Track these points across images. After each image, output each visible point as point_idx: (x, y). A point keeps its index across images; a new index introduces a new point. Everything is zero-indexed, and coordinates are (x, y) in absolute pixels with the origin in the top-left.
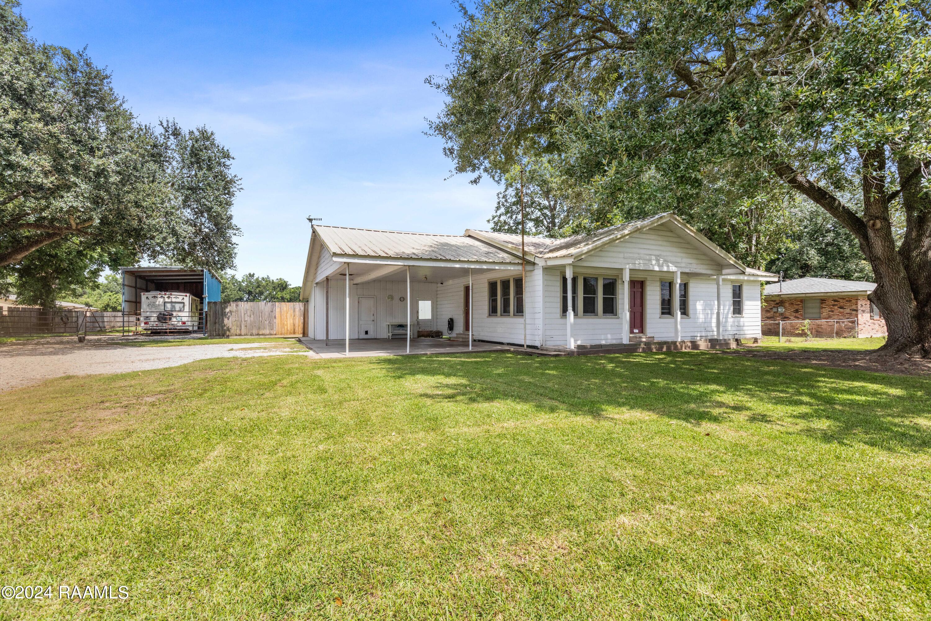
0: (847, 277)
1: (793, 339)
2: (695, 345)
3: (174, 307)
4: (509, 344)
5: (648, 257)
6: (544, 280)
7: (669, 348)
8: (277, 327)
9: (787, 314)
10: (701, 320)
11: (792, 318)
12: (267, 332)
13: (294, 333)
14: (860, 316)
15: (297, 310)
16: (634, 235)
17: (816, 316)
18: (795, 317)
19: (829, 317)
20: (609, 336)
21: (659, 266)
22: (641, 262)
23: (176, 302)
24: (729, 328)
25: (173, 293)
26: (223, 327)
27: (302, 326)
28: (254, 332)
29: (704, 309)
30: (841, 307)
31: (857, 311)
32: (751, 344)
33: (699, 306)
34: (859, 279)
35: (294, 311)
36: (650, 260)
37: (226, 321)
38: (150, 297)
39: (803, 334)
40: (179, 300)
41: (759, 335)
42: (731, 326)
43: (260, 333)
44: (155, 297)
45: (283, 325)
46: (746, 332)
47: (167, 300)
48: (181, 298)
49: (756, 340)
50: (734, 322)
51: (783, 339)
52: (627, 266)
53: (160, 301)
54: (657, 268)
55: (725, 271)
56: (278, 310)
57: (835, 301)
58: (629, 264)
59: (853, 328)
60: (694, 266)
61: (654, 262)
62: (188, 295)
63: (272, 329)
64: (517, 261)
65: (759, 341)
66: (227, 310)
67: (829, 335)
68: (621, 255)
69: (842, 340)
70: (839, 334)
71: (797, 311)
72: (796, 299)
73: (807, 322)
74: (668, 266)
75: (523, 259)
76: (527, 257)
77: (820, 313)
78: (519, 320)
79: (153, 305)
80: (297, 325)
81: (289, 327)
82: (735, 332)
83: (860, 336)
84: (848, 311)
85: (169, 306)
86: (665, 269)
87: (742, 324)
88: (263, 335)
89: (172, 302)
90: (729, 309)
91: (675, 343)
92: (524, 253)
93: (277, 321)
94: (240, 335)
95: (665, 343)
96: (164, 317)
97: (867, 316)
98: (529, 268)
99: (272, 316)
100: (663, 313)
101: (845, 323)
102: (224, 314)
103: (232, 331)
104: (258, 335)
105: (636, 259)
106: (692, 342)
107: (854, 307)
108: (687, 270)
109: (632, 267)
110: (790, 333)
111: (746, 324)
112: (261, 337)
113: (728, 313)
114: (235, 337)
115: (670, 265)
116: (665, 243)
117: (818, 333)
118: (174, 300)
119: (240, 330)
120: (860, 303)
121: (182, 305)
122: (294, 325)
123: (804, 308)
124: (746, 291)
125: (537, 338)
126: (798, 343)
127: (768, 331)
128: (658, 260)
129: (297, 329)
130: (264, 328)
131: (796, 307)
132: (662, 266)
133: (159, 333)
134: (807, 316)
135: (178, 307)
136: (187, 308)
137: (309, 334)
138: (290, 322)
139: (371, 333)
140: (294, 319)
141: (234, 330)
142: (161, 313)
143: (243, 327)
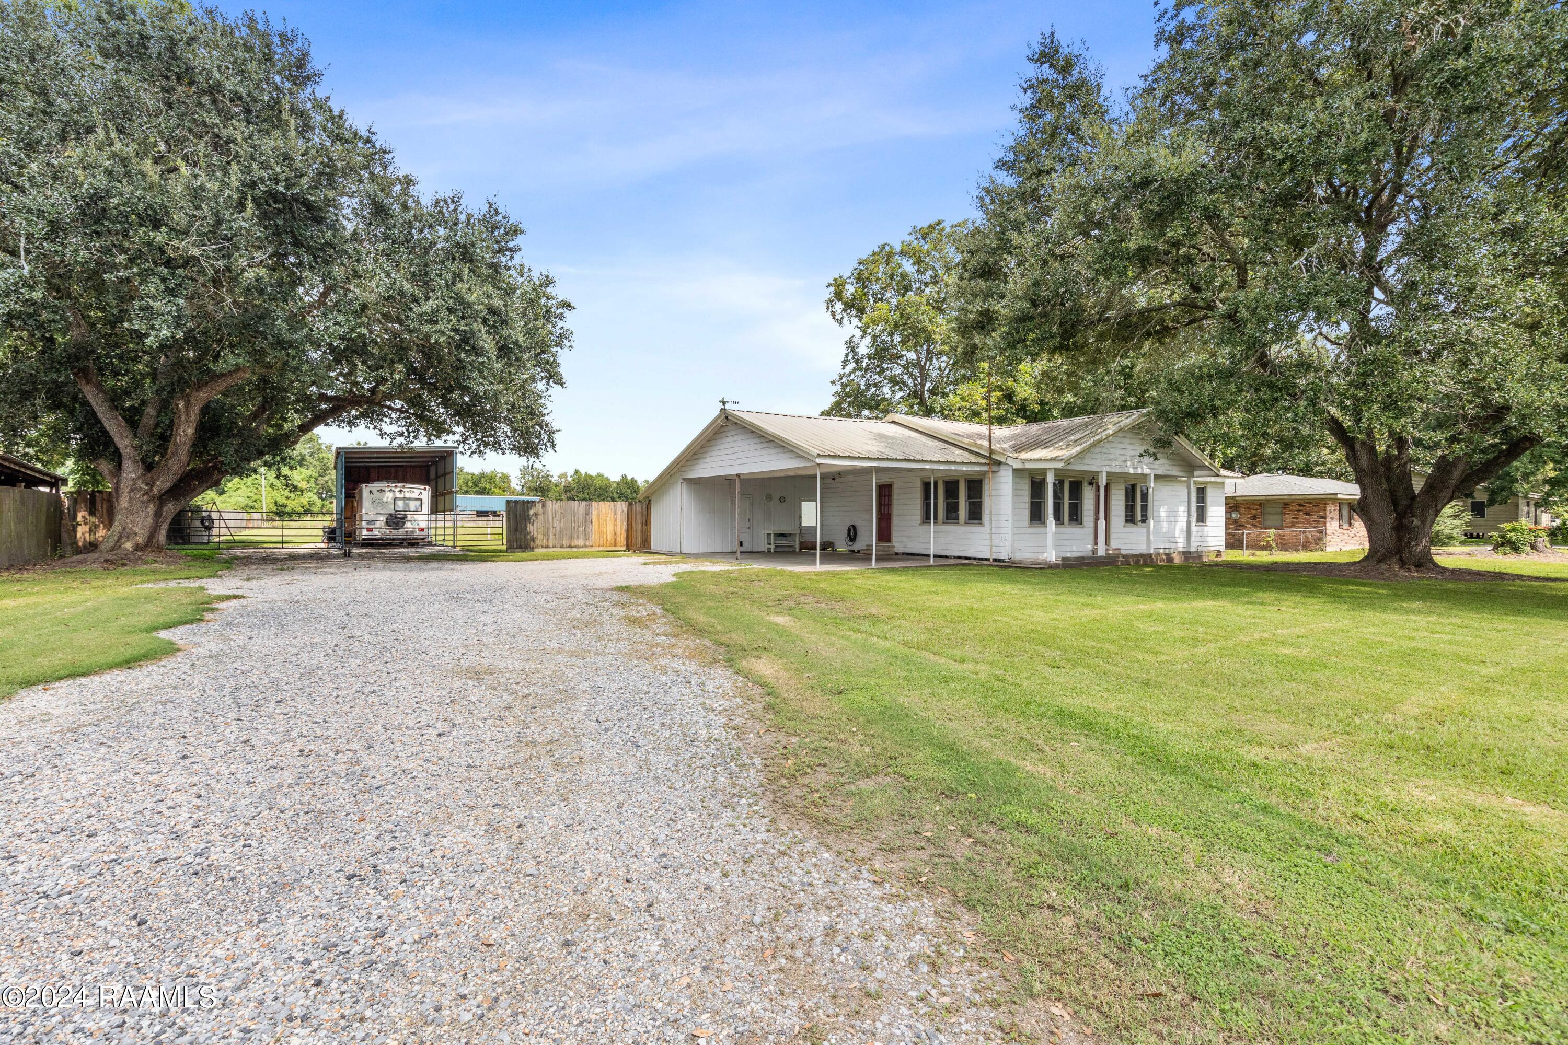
0: (1306, 471)
1: (1258, 553)
2: (1169, 558)
3: (407, 505)
4: (956, 557)
5: (1123, 458)
6: (1014, 483)
7: (1145, 561)
8: (594, 538)
9: (1243, 521)
10: (1164, 530)
11: (1249, 526)
12: (581, 542)
13: (615, 545)
14: (1328, 524)
15: (619, 511)
16: (1119, 434)
17: (1278, 523)
18: (1253, 525)
19: (1293, 526)
20: (1075, 548)
21: (1133, 467)
22: (1117, 463)
23: (410, 499)
24: (1193, 539)
25: (406, 485)
26: (525, 536)
27: (625, 534)
28: (566, 543)
29: (1168, 517)
30: (1307, 514)
31: (1325, 518)
32: (1213, 558)
33: (1163, 513)
34: (1321, 475)
35: (615, 514)
36: (1125, 461)
37: (530, 527)
38: (374, 490)
39: (1268, 547)
40: (415, 495)
41: (1222, 548)
42: (1195, 536)
43: (573, 545)
44: (381, 491)
45: (601, 534)
46: (1209, 545)
47: (398, 495)
48: (418, 491)
49: (1219, 554)
50: (1198, 531)
51: (1247, 552)
52: (1105, 469)
53: (389, 496)
54: (1132, 471)
55: (1196, 473)
56: (595, 512)
57: (1300, 505)
58: (1106, 466)
59: (1321, 539)
60: (1167, 467)
61: (1124, 464)
62: (428, 488)
63: (587, 539)
64: (983, 461)
65: (1222, 554)
66: (532, 512)
67: (1294, 548)
68: (1099, 456)
69: (1309, 553)
70: (1306, 546)
71: (1254, 518)
72: (1253, 502)
73: (1272, 531)
74: (1142, 468)
75: (990, 458)
76: (994, 457)
77: (1283, 521)
78: (974, 529)
79: (378, 503)
80: (618, 533)
81: (610, 537)
82: (1199, 544)
83: (1328, 549)
84: (1315, 518)
85: (400, 504)
86: (1139, 471)
87: (1206, 534)
88: (575, 547)
89: (404, 499)
90: (1193, 516)
91: (1150, 555)
92: (991, 451)
93: (594, 527)
94: (548, 547)
95: (1142, 555)
96: (396, 521)
97: (1336, 524)
98: (995, 468)
99: (587, 520)
100: (1127, 521)
101: (1312, 533)
102: (527, 518)
103: (538, 542)
104: (570, 546)
105: (1113, 460)
106: (1166, 554)
107: (1321, 513)
108: (1160, 473)
109: (1108, 469)
110: (1256, 546)
111: (1209, 534)
112: (573, 550)
113: (1192, 521)
114: (541, 550)
116: (1140, 442)
117: (1284, 546)
118: (408, 495)
119: (548, 540)
120: (1328, 508)
121: (418, 503)
122: (615, 533)
123: (1263, 513)
124: (1210, 494)
125: (1003, 550)
126: (1263, 557)
127: (1233, 543)
128: (1133, 461)
129: (618, 539)
130: (578, 538)
131: (1254, 512)
132: (1137, 468)
133: (390, 544)
134: (1267, 523)
135: (413, 505)
136: (426, 508)
137: (654, 546)
138: (610, 528)
139: (746, 544)
140: (615, 525)
141: (540, 539)
142: (391, 515)
143: (551, 536)
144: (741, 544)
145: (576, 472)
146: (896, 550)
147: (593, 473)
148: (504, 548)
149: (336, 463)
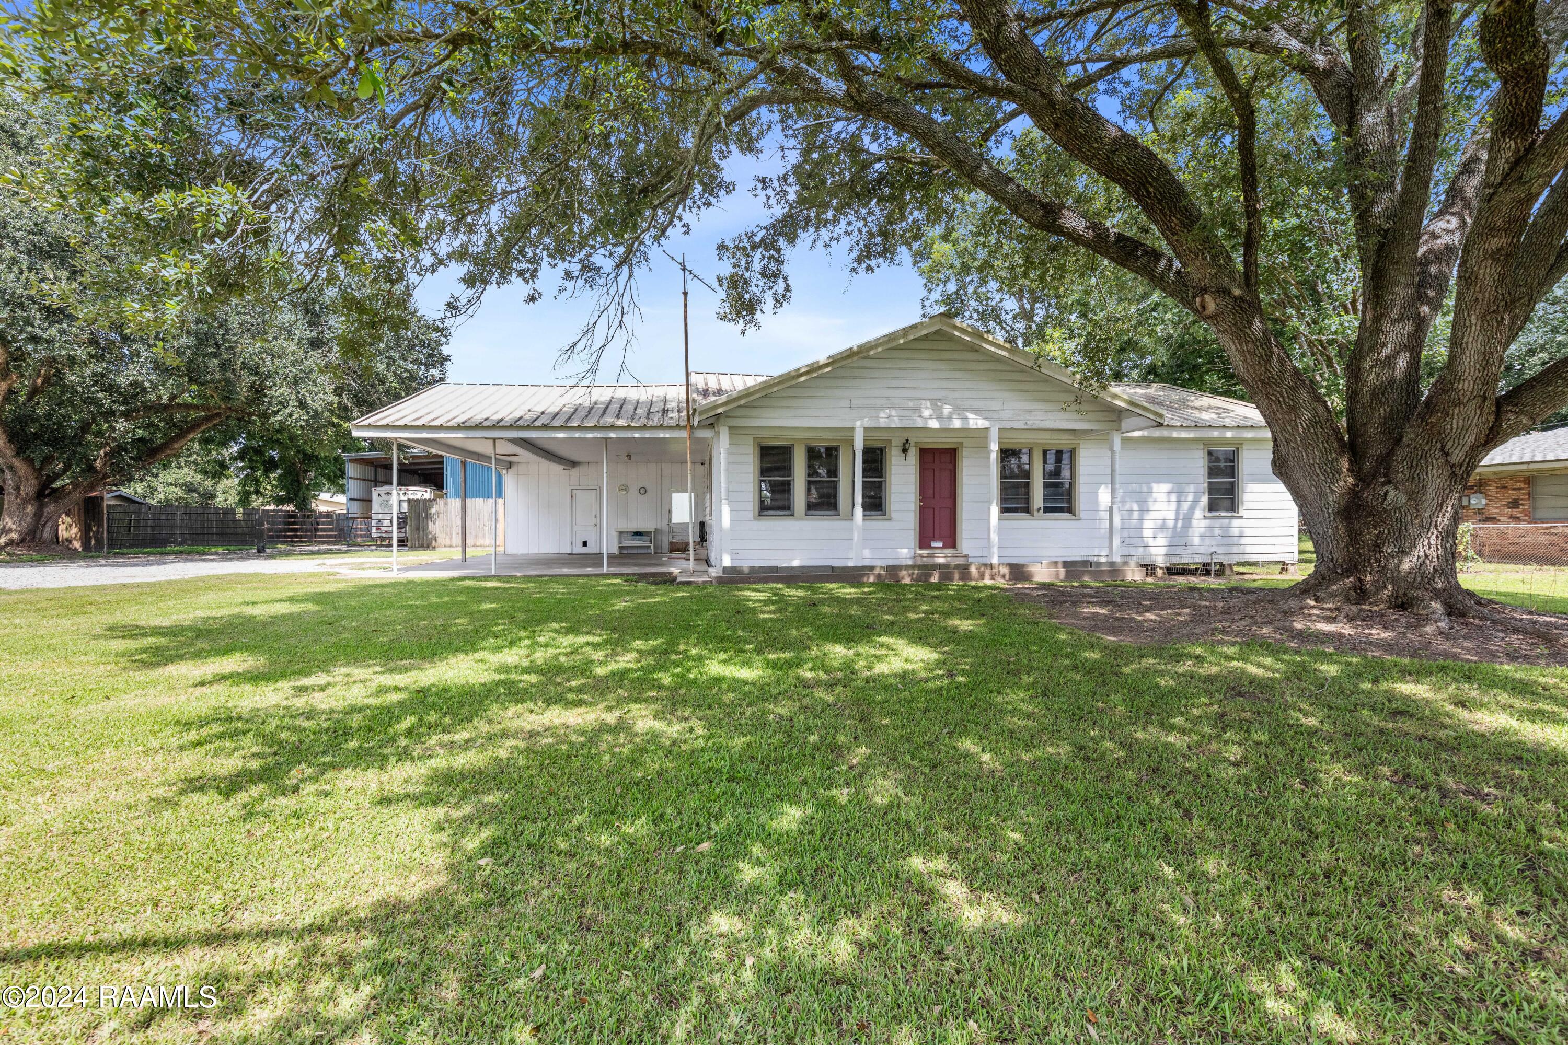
5: (911, 404)
21: (939, 418)
22: (893, 413)
24: (1196, 541)
36: (918, 409)
37: (431, 524)
42: (1202, 536)
44: (388, 493)
46: (1248, 549)
49: (1280, 567)
50: (1211, 528)
52: (858, 423)
54: (934, 424)
55: (1125, 423)
58: (862, 418)
60: (1040, 415)
61: (927, 413)
65: (1290, 568)
66: (433, 511)
74: (965, 419)
82: (1213, 549)
87: (1235, 532)
90: (1196, 501)
102: (428, 517)
105: (882, 408)
108: (1018, 425)
109: (867, 423)
111: (1247, 532)
113: (1192, 509)
115: (970, 416)
116: (959, 375)
132: (950, 418)
139: (591, 544)
141: (443, 538)
144: (585, 544)
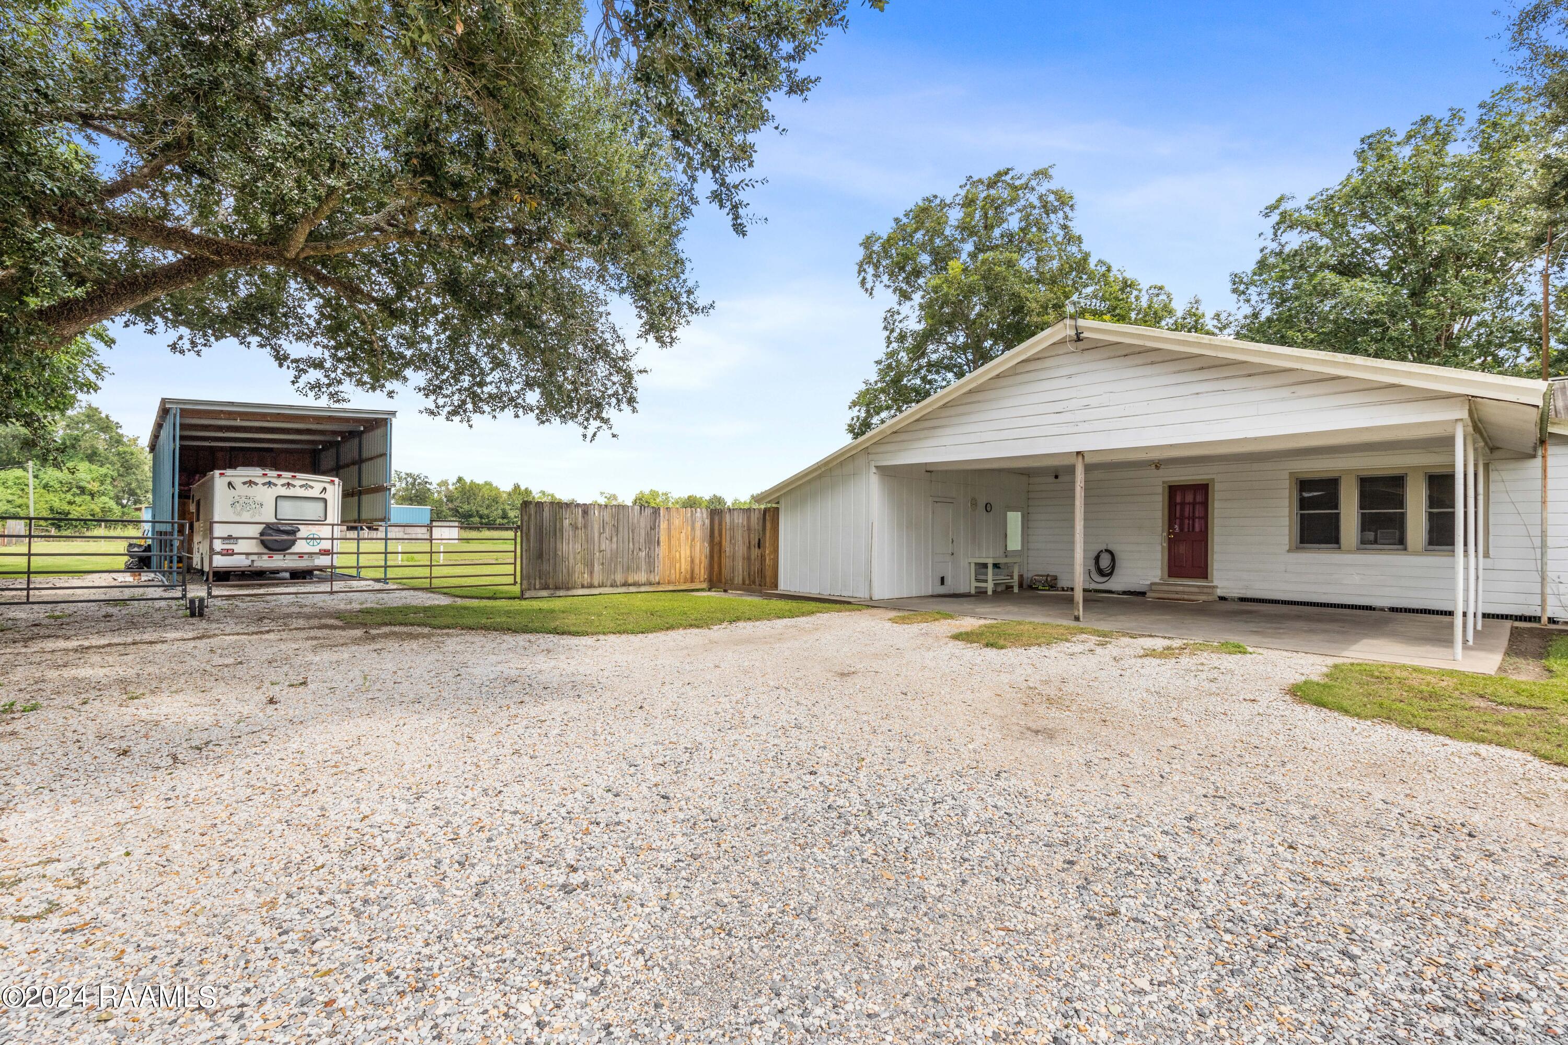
3: (300, 509)
8: (662, 566)
12: (642, 577)
13: (692, 580)
15: (699, 525)
23: (304, 499)
25: (298, 475)
27: (706, 563)
28: (619, 578)
35: (693, 528)
37: (564, 551)
38: (237, 482)
40: (315, 492)
43: (630, 581)
44: (251, 483)
45: (673, 561)
47: (283, 492)
48: (318, 487)
53: (265, 493)
56: (664, 525)
62: (336, 480)
63: (651, 571)
66: (566, 523)
79: (243, 504)
80: (697, 561)
81: (684, 566)
85: (286, 507)
88: (635, 584)
89: (294, 498)
93: (662, 551)
94: (591, 586)
96: (277, 537)
99: (652, 539)
103: (576, 576)
104: (625, 584)
112: (632, 589)
114: (581, 592)
118: (300, 492)
119: (591, 573)
121: (319, 505)
122: (692, 561)
129: (697, 570)
130: (638, 568)
133: (262, 579)
135: (309, 509)
136: (334, 514)
137: (784, 585)
138: (685, 552)
139: (948, 581)
140: (692, 547)
141: (580, 574)
142: (268, 526)
143: (597, 568)
144: (942, 580)
145: (460, 479)
146: (1219, 592)
147: (480, 481)
148: (517, 589)
149: (156, 437)
